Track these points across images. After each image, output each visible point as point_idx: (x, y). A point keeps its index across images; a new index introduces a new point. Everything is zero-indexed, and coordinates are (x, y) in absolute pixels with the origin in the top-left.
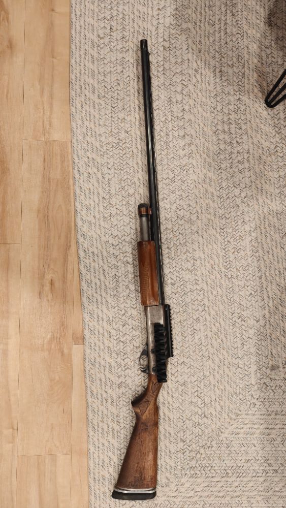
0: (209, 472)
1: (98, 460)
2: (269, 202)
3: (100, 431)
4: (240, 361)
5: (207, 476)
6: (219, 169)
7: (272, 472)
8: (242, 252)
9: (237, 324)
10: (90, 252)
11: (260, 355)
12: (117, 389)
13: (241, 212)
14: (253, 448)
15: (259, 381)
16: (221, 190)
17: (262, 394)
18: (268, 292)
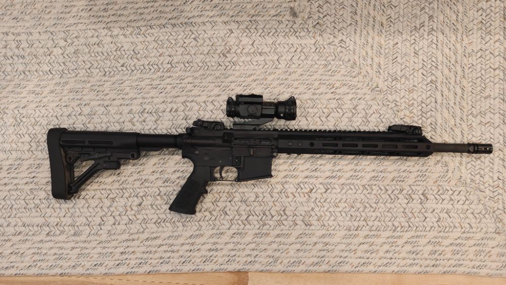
0: (429, 106)
1: (408, 260)
2: (75, 9)
3: (368, 255)
4: (283, 58)
5: (433, 109)
6: (25, 73)
7: (432, 23)
8: (138, 48)
9: (235, 59)
10: (121, 258)
11: (276, 31)
12: (313, 227)
13: (84, 47)
14: (399, 45)
15: (311, 35)
16: (54, 73)
17: (329, 31)
18: (194, 17)
